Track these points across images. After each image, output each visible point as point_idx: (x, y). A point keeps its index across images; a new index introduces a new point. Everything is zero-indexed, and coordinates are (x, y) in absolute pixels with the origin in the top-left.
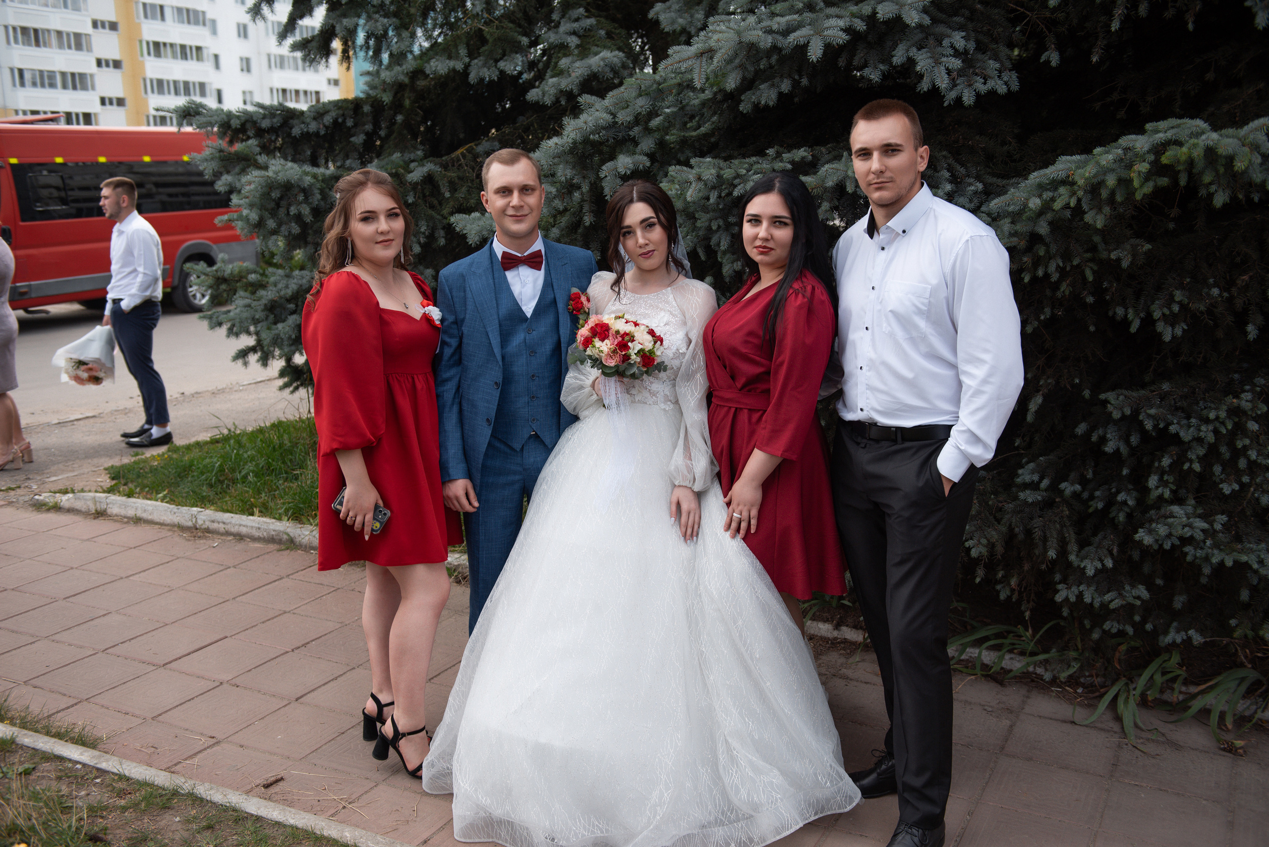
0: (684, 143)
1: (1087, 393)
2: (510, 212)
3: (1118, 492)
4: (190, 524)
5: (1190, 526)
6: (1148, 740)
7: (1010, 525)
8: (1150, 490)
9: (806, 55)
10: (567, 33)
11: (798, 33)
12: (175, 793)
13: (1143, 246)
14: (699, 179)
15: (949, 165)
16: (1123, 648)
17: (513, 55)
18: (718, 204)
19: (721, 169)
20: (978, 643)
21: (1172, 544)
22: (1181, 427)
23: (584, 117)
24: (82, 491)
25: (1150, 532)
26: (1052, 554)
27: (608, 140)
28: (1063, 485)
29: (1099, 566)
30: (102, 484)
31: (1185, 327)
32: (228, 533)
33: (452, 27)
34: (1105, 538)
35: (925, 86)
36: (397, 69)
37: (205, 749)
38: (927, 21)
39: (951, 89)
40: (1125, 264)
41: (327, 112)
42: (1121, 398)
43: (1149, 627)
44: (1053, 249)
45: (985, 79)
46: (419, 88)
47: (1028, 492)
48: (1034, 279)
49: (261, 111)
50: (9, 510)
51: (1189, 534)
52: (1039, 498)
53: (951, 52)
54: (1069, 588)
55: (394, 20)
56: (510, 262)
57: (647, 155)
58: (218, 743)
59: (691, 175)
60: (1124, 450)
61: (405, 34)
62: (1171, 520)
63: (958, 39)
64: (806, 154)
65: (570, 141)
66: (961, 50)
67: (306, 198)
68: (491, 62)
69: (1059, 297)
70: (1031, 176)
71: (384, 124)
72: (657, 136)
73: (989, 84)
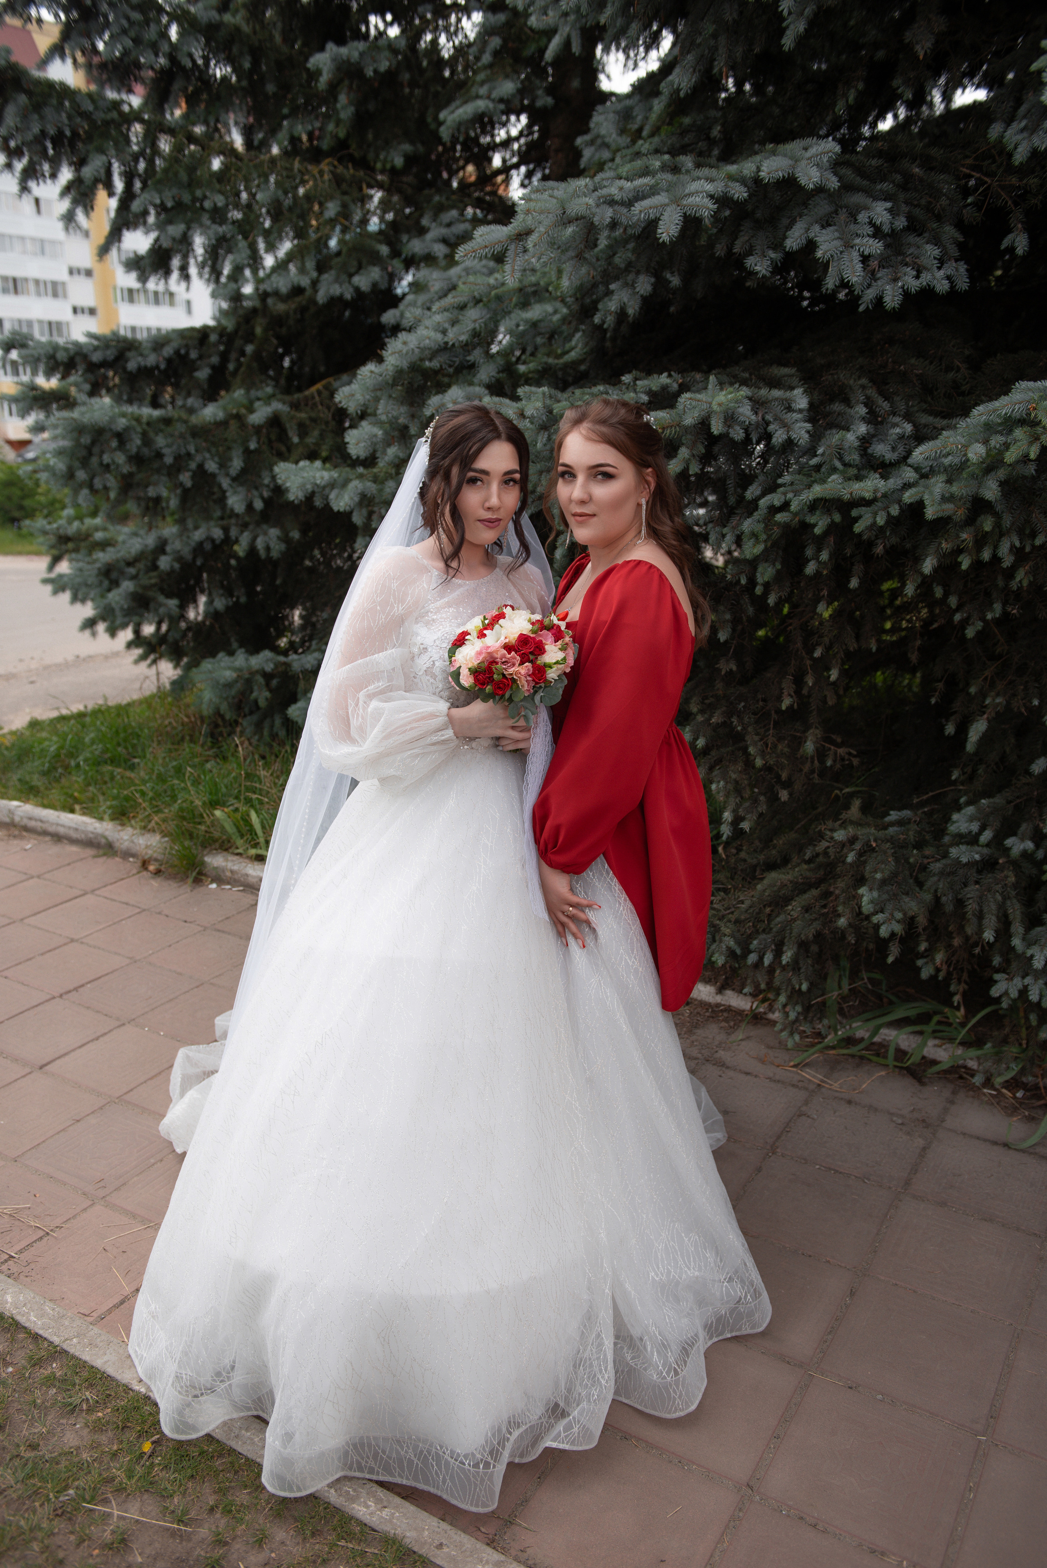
0: (543, 370)
7: (936, 891)
10: (433, 240)
11: (646, 203)
14: (522, 415)
15: (868, 398)
17: (370, 268)
19: (559, 401)
23: (405, 340)
26: (989, 935)
27: (441, 367)
28: (1009, 842)
32: (45, 833)
35: (831, 280)
38: (833, 183)
39: (869, 286)
41: (169, 343)
44: (1007, 521)
45: (919, 272)
46: (275, 315)
47: (963, 848)
48: (978, 564)
49: (93, 342)
52: (977, 857)
53: (870, 230)
54: (1011, 979)
57: (486, 385)
59: (513, 409)
61: (242, 244)
63: (880, 212)
64: (668, 381)
65: (390, 368)
66: (886, 229)
67: (122, 443)
68: (344, 277)
69: (1015, 588)
70: (975, 412)
71: (233, 356)
72: (500, 361)
73: (926, 278)
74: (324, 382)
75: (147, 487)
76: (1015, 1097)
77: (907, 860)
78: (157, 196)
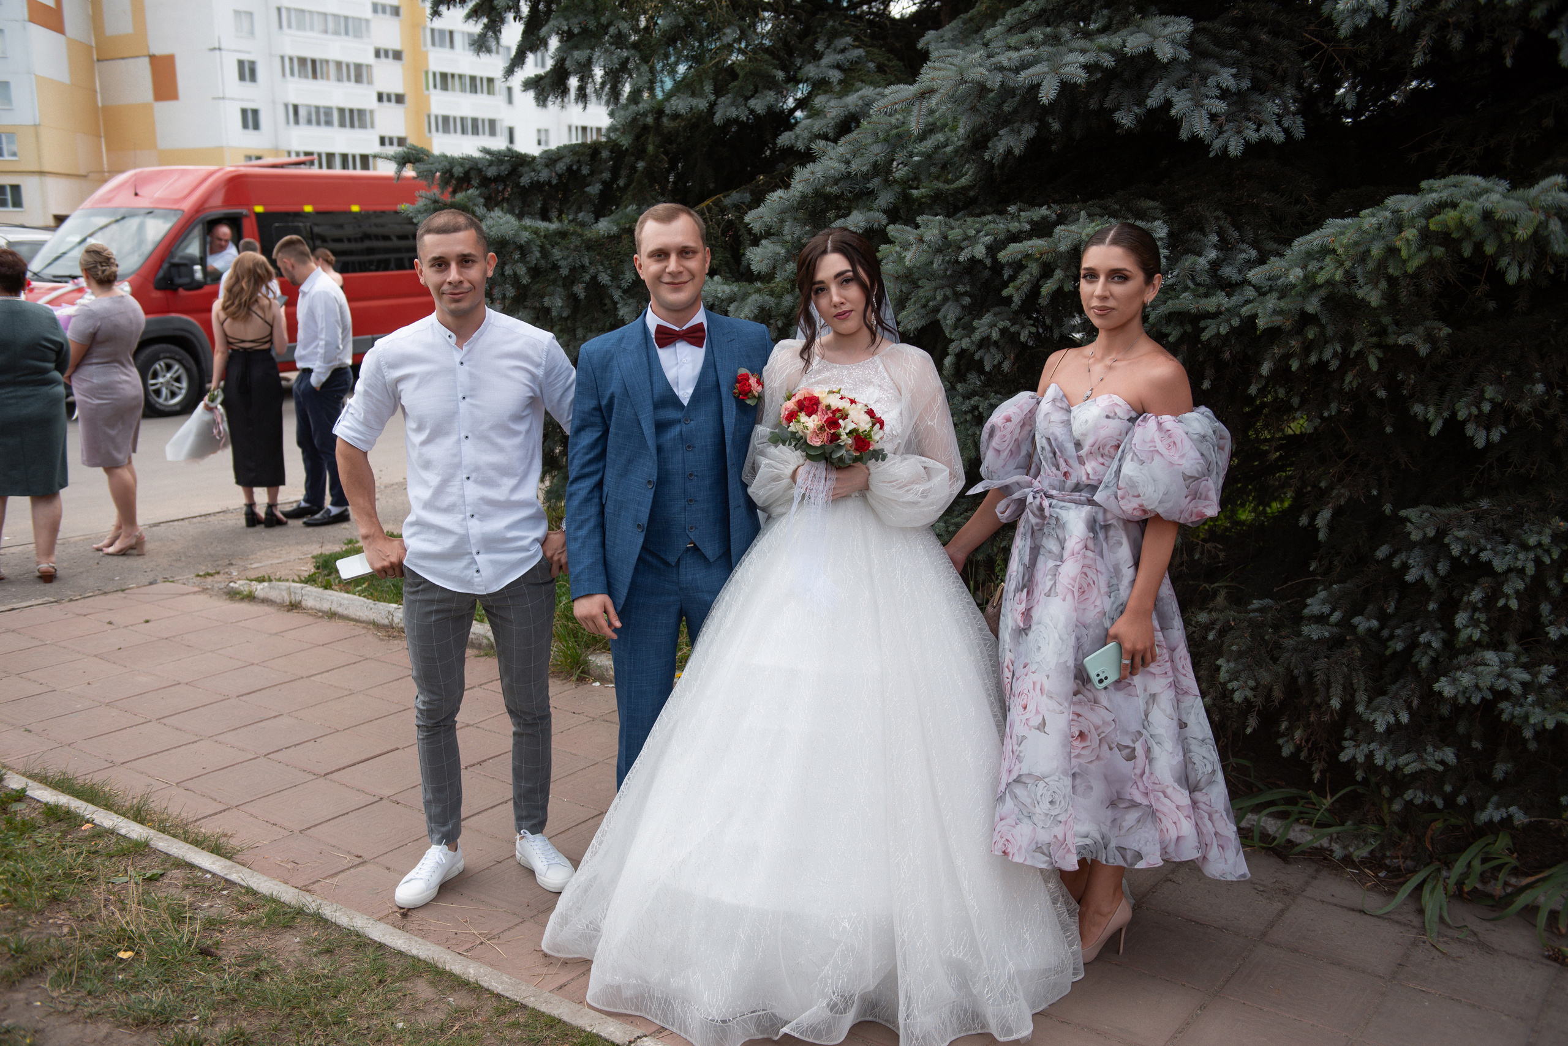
0: (937, 197)
1: (1388, 509)
2: (666, 279)
3: (1423, 631)
4: (386, 622)
5: (1508, 678)
6: (1452, 939)
7: (1288, 665)
8: (1459, 630)
9: (1037, 97)
10: (830, 67)
11: (1030, 71)
12: (300, 912)
13: (1440, 330)
14: (921, 240)
15: (1220, 227)
16: (1439, 825)
17: (765, 93)
18: (946, 270)
19: (953, 229)
20: (1258, 809)
21: (1483, 699)
22: (1496, 553)
23: (810, 166)
24: (279, 580)
25: (1454, 681)
26: (1335, 703)
27: (842, 193)
28: (1356, 620)
29: (1392, 720)
30: (302, 573)
31: (1505, 432)
33: (699, 59)
34: (1404, 687)
35: (1184, 135)
36: (632, 109)
37: (348, 869)
38: (1185, 55)
39: (1216, 137)
40: (1423, 350)
41: (561, 158)
42: (1426, 515)
43: (1461, 800)
44: (1330, 331)
45: (1259, 126)
47: (1314, 627)
48: (1306, 367)
49: (488, 157)
50: (202, 598)
51: (1502, 688)
52: (1327, 634)
53: (1217, 92)
54: (1357, 746)
55: (633, 52)
56: (666, 337)
57: (885, 212)
58: (363, 863)
59: (914, 235)
60: (1428, 578)
61: (645, 68)
62: (1480, 668)
63: (1226, 77)
64: (1048, 212)
65: (797, 194)
66: (1233, 88)
67: (523, 255)
68: (740, 100)
69: (1347, 389)
70: (1296, 243)
71: (624, 172)
72: (897, 188)
73: (1264, 131)
74: (716, 197)
75: (542, 297)
76: (1377, 876)
77: (1263, 639)
78: (565, 23)
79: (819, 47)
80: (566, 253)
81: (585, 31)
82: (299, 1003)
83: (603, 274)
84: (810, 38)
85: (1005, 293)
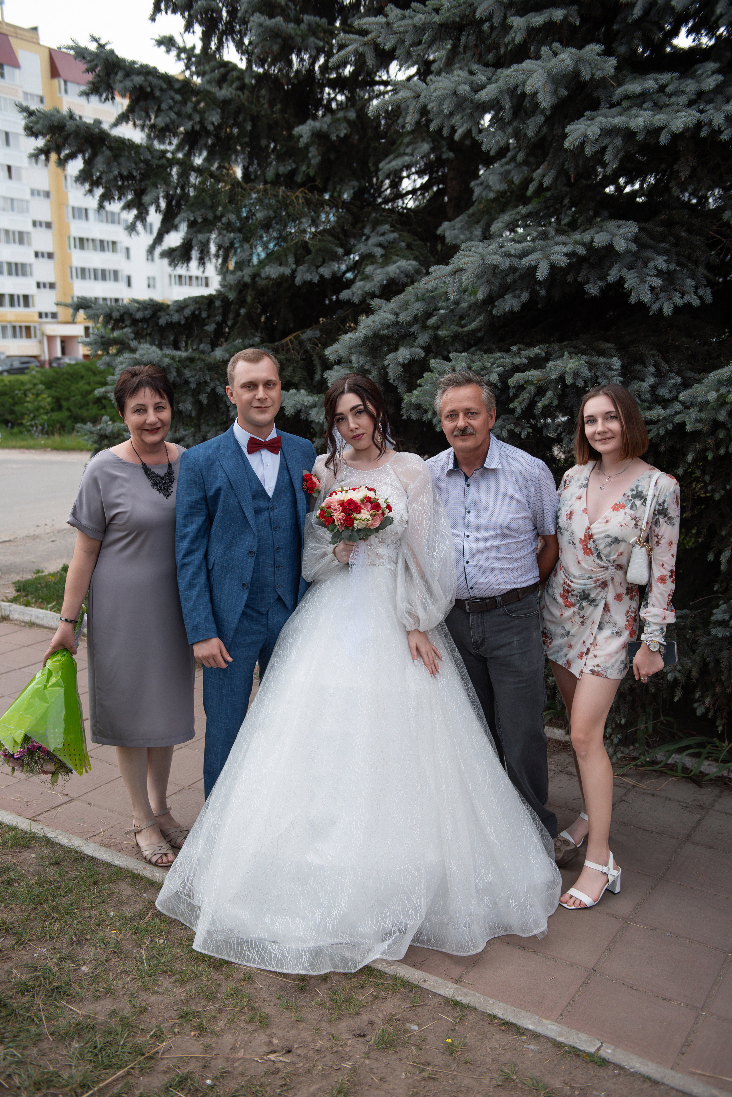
0: (456, 337)
2: (256, 404)
7: (703, 655)
9: (534, 275)
10: (374, 245)
11: (530, 257)
12: (33, 837)
15: (656, 362)
17: (331, 263)
19: (474, 362)
20: (680, 751)
23: (371, 318)
27: (393, 335)
30: (8, 595)
33: (284, 239)
35: (633, 300)
36: (239, 273)
37: (62, 805)
38: (634, 247)
39: (655, 302)
41: (187, 306)
45: (683, 295)
46: (259, 287)
47: (719, 629)
49: (136, 305)
52: (728, 634)
53: (655, 272)
55: (238, 235)
56: (255, 446)
57: (422, 348)
58: (73, 800)
59: (447, 366)
61: (246, 246)
63: (661, 262)
64: (540, 351)
65: (362, 336)
68: (313, 268)
70: (712, 374)
71: (231, 316)
72: (431, 332)
73: (687, 298)
74: (295, 334)
77: (685, 637)
78: (191, 215)
79: (367, 231)
80: (194, 373)
81: (205, 220)
82: (40, 901)
83: (220, 387)
84: (359, 225)
85: (511, 406)
